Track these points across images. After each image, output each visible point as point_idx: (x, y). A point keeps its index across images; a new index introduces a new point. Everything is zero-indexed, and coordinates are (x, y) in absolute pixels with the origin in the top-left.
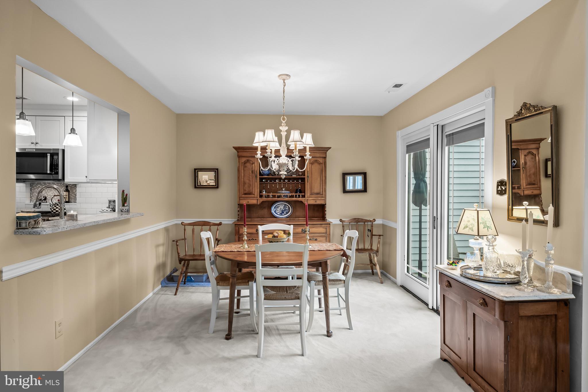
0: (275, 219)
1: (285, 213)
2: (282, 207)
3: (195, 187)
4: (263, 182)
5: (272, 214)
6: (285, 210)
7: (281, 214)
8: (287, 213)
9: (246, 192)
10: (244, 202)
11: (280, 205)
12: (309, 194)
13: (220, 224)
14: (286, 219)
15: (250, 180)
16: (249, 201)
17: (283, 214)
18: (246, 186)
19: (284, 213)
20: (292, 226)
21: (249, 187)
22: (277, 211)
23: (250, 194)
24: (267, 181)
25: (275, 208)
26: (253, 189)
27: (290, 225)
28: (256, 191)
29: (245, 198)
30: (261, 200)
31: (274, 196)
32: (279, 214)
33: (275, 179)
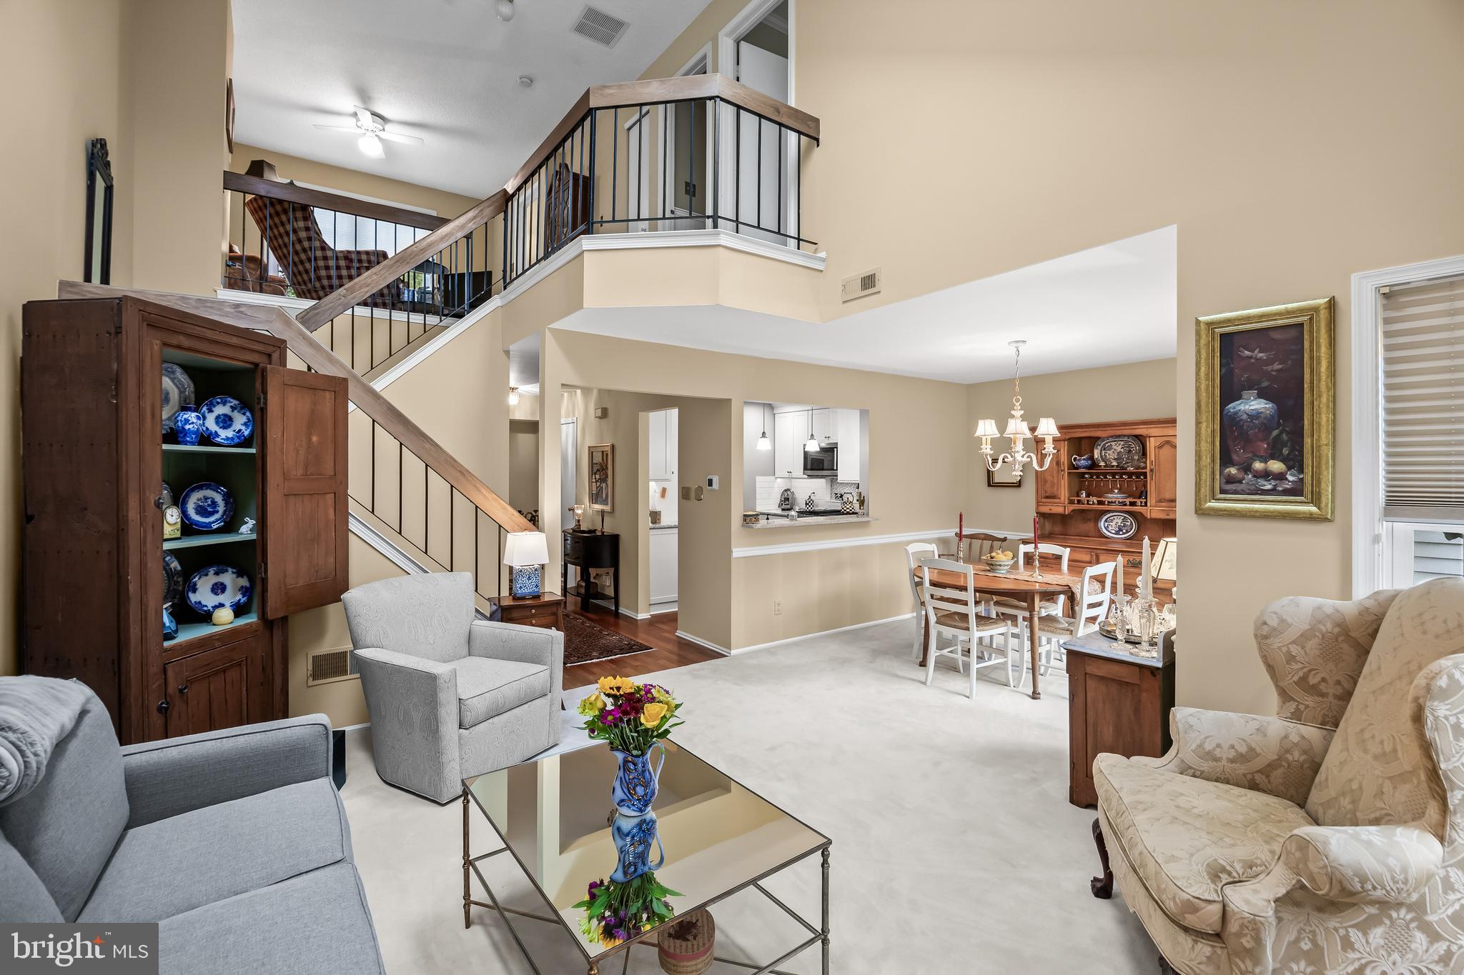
0: (1105, 539)
1: (1124, 531)
2: (1118, 521)
3: (989, 485)
4: (1084, 478)
5: (1099, 531)
6: (1125, 526)
7: (1117, 533)
8: (1127, 532)
9: (1048, 495)
10: (1045, 509)
11: (1115, 517)
12: (1154, 501)
13: (1005, 539)
14: (1124, 541)
15: (1053, 477)
16: (1051, 507)
17: (1121, 533)
18: (1048, 485)
19: (1122, 531)
20: (1068, 549)
21: (1053, 484)
22: (1110, 527)
23: (1054, 497)
24: (1091, 477)
25: (1106, 521)
26: (1058, 489)
27: (1065, 547)
28: (1064, 493)
29: (1045, 504)
30: (1072, 507)
31: (1100, 503)
32: (1113, 532)
33: (1105, 475)
